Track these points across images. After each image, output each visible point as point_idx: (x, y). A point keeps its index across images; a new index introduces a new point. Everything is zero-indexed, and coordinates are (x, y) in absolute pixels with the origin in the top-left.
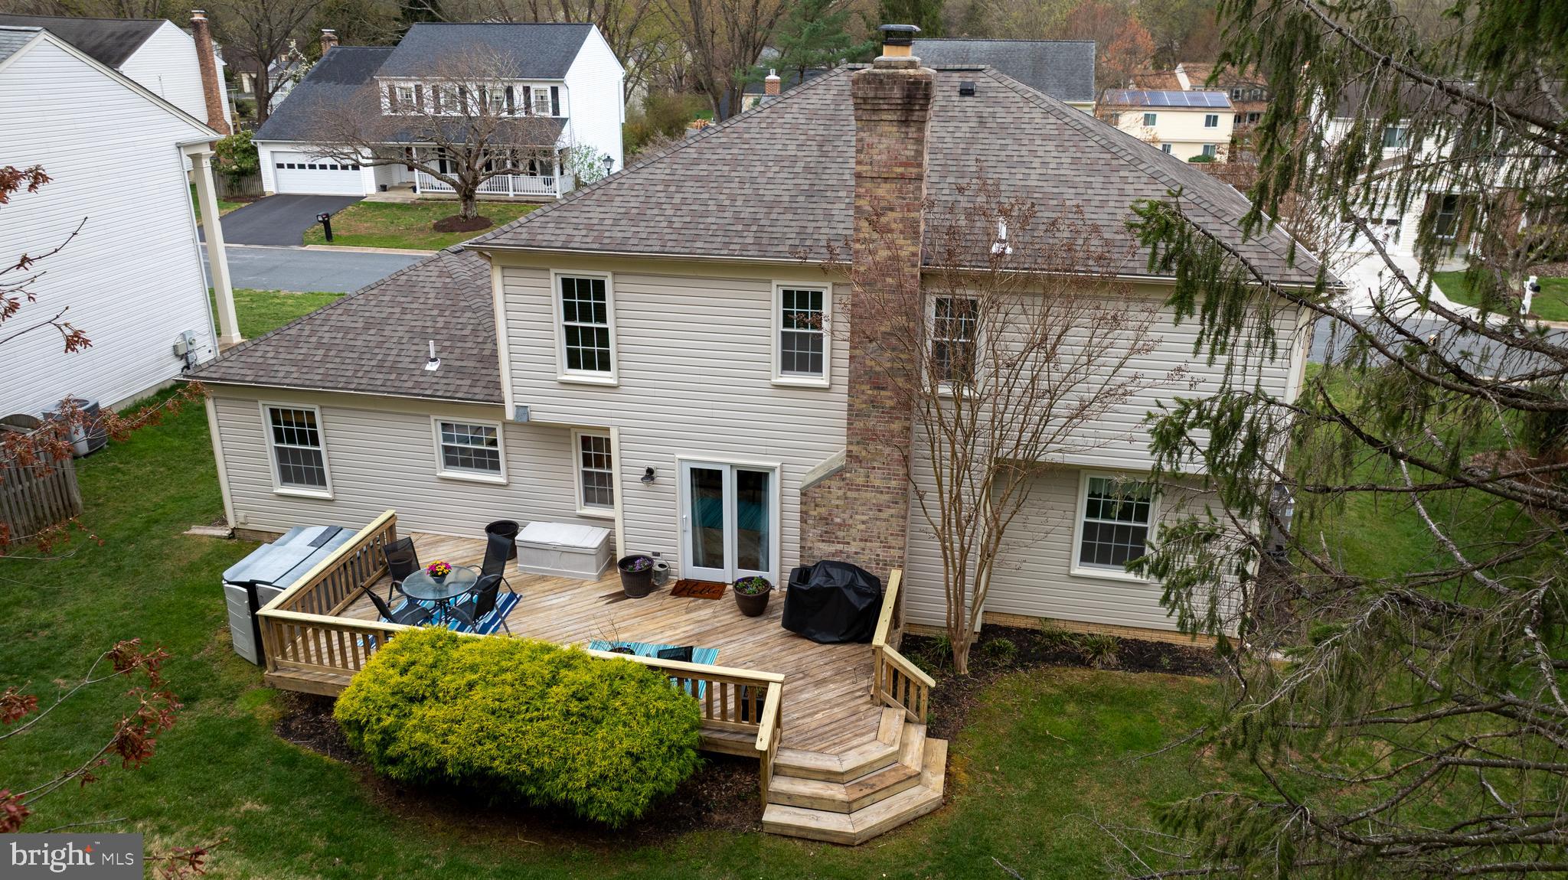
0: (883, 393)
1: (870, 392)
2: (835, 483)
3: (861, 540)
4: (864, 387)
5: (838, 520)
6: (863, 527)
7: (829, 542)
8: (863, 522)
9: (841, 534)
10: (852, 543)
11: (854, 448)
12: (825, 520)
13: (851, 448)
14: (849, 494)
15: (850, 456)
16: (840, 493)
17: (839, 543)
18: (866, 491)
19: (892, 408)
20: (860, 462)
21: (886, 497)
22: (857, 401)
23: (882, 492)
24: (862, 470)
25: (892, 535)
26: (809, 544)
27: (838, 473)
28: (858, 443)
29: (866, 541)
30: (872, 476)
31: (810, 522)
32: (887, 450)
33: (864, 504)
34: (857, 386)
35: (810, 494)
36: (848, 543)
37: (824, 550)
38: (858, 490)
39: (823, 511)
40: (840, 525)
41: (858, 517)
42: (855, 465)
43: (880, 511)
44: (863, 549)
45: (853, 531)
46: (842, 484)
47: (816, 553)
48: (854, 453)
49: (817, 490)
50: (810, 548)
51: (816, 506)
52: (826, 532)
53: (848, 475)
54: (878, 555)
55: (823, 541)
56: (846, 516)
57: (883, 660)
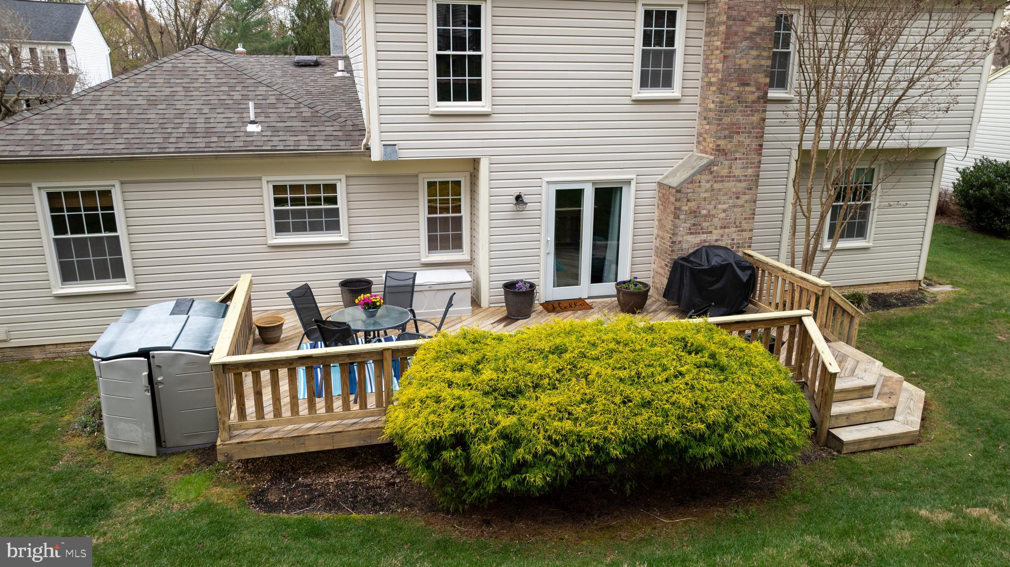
0: (748, 89)
1: (737, 89)
2: (705, 177)
3: (721, 228)
4: (734, 84)
5: (704, 212)
6: (723, 215)
7: (696, 233)
8: (724, 211)
9: (705, 224)
10: (715, 232)
11: (721, 142)
12: (694, 213)
13: (719, 142)
14: (717, 186)
15: (718, 150)
16: (708, 185)
17: (703, 233)
18: (728, 181)
19: (754, 102)
20: (726, 154)
21: (743, 185)
22: (727, 98)
23: (740, 181)
24: (727, 162)
25: (745, 219)
26: (680, 239)
27: (708, 168)
28: (725, 137)
29: (725, 228)
30: (734, 167)
31: (682, 217)
32: (747, 141)
33: (726, 194)
34: (728, 84)
35: (684, 191)
36: (711, 232)
37: (690, 243)
38: (722, 181)
39: (692, 205)
40: (706, 216)
41: (720, 206)
42: (721, 158)
43: (738, 198)
44: (722, 236)
45: (716, 220)
46: (710, 177)
47: (685, 246)
48: (722, 147)
49: (690, 186)
50: (680, 242)
51: (688, 201)
52: (694, 225)
53: (715, 168)
54: (733, 240)
55: (691, 233)
56: (711, 207)
57: (830, 298)
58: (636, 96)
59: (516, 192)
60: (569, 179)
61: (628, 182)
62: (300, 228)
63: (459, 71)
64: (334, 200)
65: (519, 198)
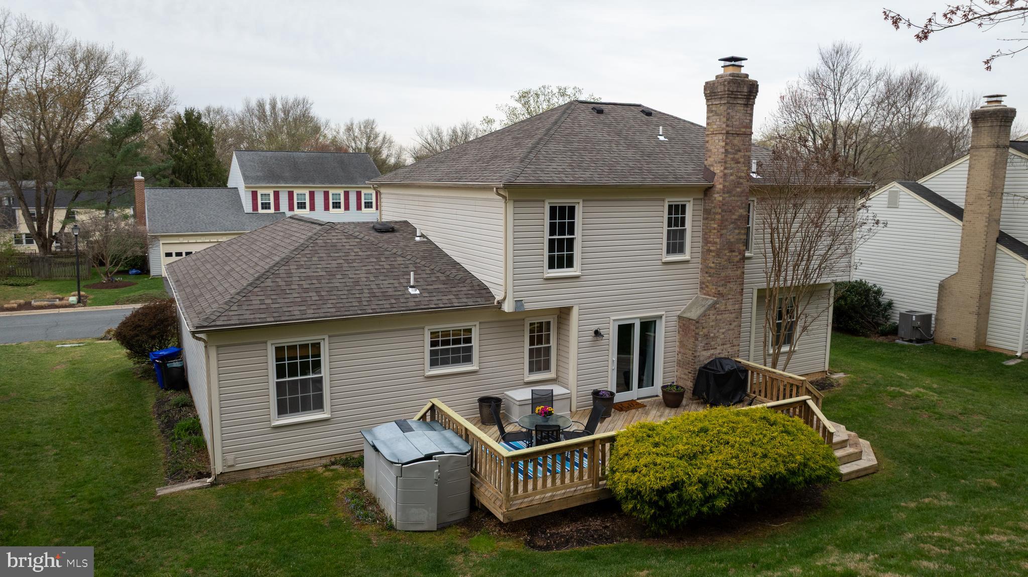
0: (734, 254)
1: (728, 254)
2: (712, 312)
3: (722, 345)
4: (726, 252)
5: (712, 335)
6: (722, 336)
7: (707, 350)
8: (723, 333)
9: (713, 343)
10: (718, 348)
11: (720, 289)
12: (706, 336)
13: (719, 289)
14: (719, 317)
15: (719, 294)
16: (714, 317)
17: (712, 349)
18: (725, 314)
19: (737, 262)
20: (723, 296)
21: (733, 315)
22: (723, 260)
23: (732, 313)
24: (723, 302)
25: (735, 338)
26: (698, 354)
27: (713, 306)
28: (722, 285)
29: (724, 344)
30: (728, 304)
31: (700, 339)
32: (735, 287)
33: (724, 322)
34: (723, 251)
35: (701, 321)
36: (716, 348)
37: (705, 356)
38: (722, 314)
39: (705, 330)
40: (713, 338)
41: (721, 331)
42: (721, 299)
43: (730, 324)
44: (722, 350)
45: (718, 340)
46: (715, 311)
47: (702, 358)
48: (721, 292)
49: (704, 318)
50: (699, 356)
51: (703, 328)
52: (707, 344)
53: (718, 305)
54: (729, 352)
55: (705, 350)
56: (715, 331)
57: (806, 388)
58: (664, 260)
59: (595, 327)
60: (626, 317)
61: (660, 317)
62: (445, 362)
63: (561, 249)
64: (469, 340)
65: (597, 333)
